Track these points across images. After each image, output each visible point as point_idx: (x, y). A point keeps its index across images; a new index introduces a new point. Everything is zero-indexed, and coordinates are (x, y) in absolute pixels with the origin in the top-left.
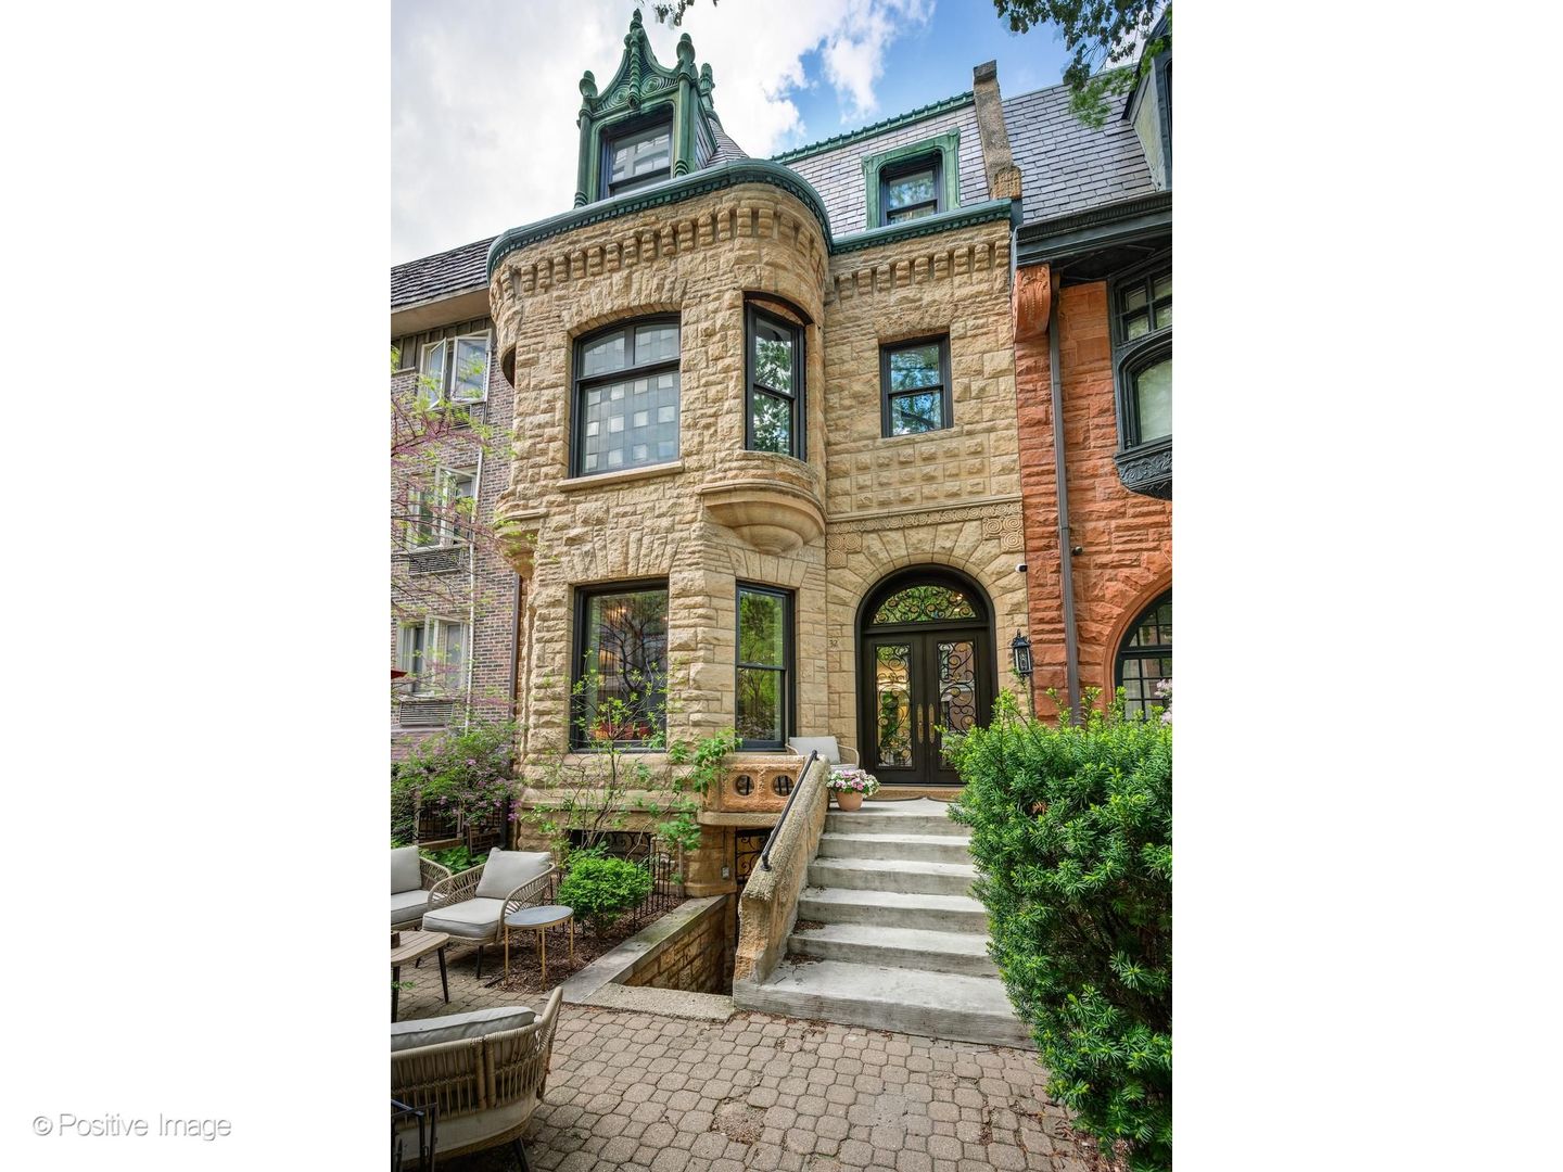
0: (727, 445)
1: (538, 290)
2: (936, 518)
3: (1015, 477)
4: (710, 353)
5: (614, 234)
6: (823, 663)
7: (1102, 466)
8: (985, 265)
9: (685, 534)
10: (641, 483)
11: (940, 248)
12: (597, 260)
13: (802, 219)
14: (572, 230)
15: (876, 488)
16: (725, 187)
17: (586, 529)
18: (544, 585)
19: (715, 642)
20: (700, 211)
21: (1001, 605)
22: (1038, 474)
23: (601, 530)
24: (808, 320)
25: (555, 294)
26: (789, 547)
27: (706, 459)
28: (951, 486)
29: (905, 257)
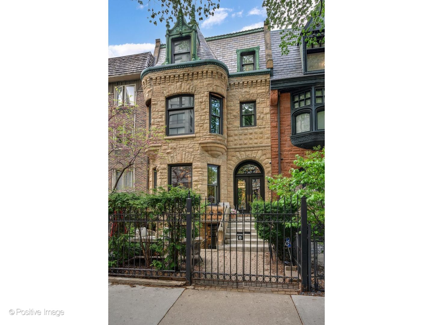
0: (206, 132)
1: (157, 84)
2: (252, 149)
3: (270, 140)
4: (202, 107)
5: (177, 73)
6: (226, 184)
7: (288, 139)
8: (264, 85)
9: (196, 153)
10: (185, 139)
11: (254, 79)
12: (173, 79)
13: (223, 73)
14: (166, 70)
15: (239, 140)
16: (205, 65)
17: (171, 150)
18: (161, 164)
19: (203, 180)
20: (199, 69)
21: (266, 171)
22: (274, 140)
23: (175, 151)
24: (223, 97)
25: (162, 86)
26: (219, 155)
27: (201, 135)
28: (256, 141)
29: (246, 80)
